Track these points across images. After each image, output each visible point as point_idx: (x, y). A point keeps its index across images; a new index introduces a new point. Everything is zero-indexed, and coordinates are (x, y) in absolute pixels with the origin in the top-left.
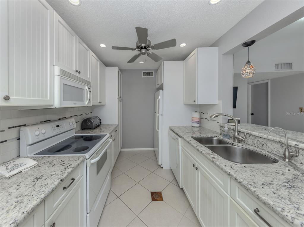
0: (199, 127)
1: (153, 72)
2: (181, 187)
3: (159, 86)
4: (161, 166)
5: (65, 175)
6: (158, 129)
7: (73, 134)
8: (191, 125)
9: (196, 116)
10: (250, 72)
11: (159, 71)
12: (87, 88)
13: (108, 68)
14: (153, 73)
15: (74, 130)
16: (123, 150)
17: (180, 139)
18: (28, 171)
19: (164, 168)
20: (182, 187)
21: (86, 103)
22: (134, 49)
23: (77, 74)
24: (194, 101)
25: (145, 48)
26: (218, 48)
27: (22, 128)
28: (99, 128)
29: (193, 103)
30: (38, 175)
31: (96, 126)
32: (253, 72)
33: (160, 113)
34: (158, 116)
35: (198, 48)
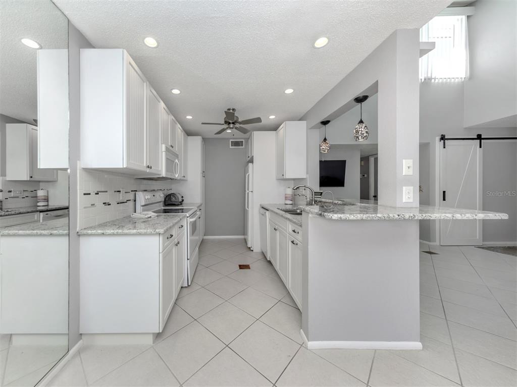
0: (292, 204)
1: (242, 142)
2: (268, 260)
3: (249, 159)
4: (251, 249)
6: (248, 207)
8: (284, 203)
9: (289, 192)
11: (249, 140)
12: (177, 161)
13: (190, 138)
14: (244, 143)
16: (206, 237)
17: (267, 212)
19: (254, 251)
20: (270, 258)
21: (177, 175)
22: (222, 124)
23: (171, 148)
24: (283, 175)
25: (233, 123)
26: (305, 122)
27: (137, 193)
29: (282, 177)
32: (327, 148)
33: (250, 190)
34: (248, 193)
35: (287, 122)
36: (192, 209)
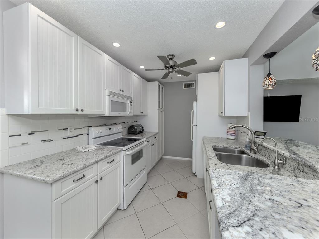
0: (234, 139)
1: (193, 83)
4: (195, 174)
5: (108, 155)
6: (193, 139)
7: (120, 136)
8: (226, 137)
10: (269, 84)
12: (128, 102)
13: (149, 83)
15: (121, 133)
16: (164, 157)
18: (92, 151)
19: (197, 177)
21: (128, 113)
23: (121, 93)
24: (222, 113)
25: (171, 68)
26: (247, 58)
27: (90, 128)
28: (142, 134)
29: (222, 115)
30: (96, 153)
31: (138, 132)
32: (271, 84)
33: (195, 124)
34: (193, 127)
35: (226, 61)
36: (141, 139)
